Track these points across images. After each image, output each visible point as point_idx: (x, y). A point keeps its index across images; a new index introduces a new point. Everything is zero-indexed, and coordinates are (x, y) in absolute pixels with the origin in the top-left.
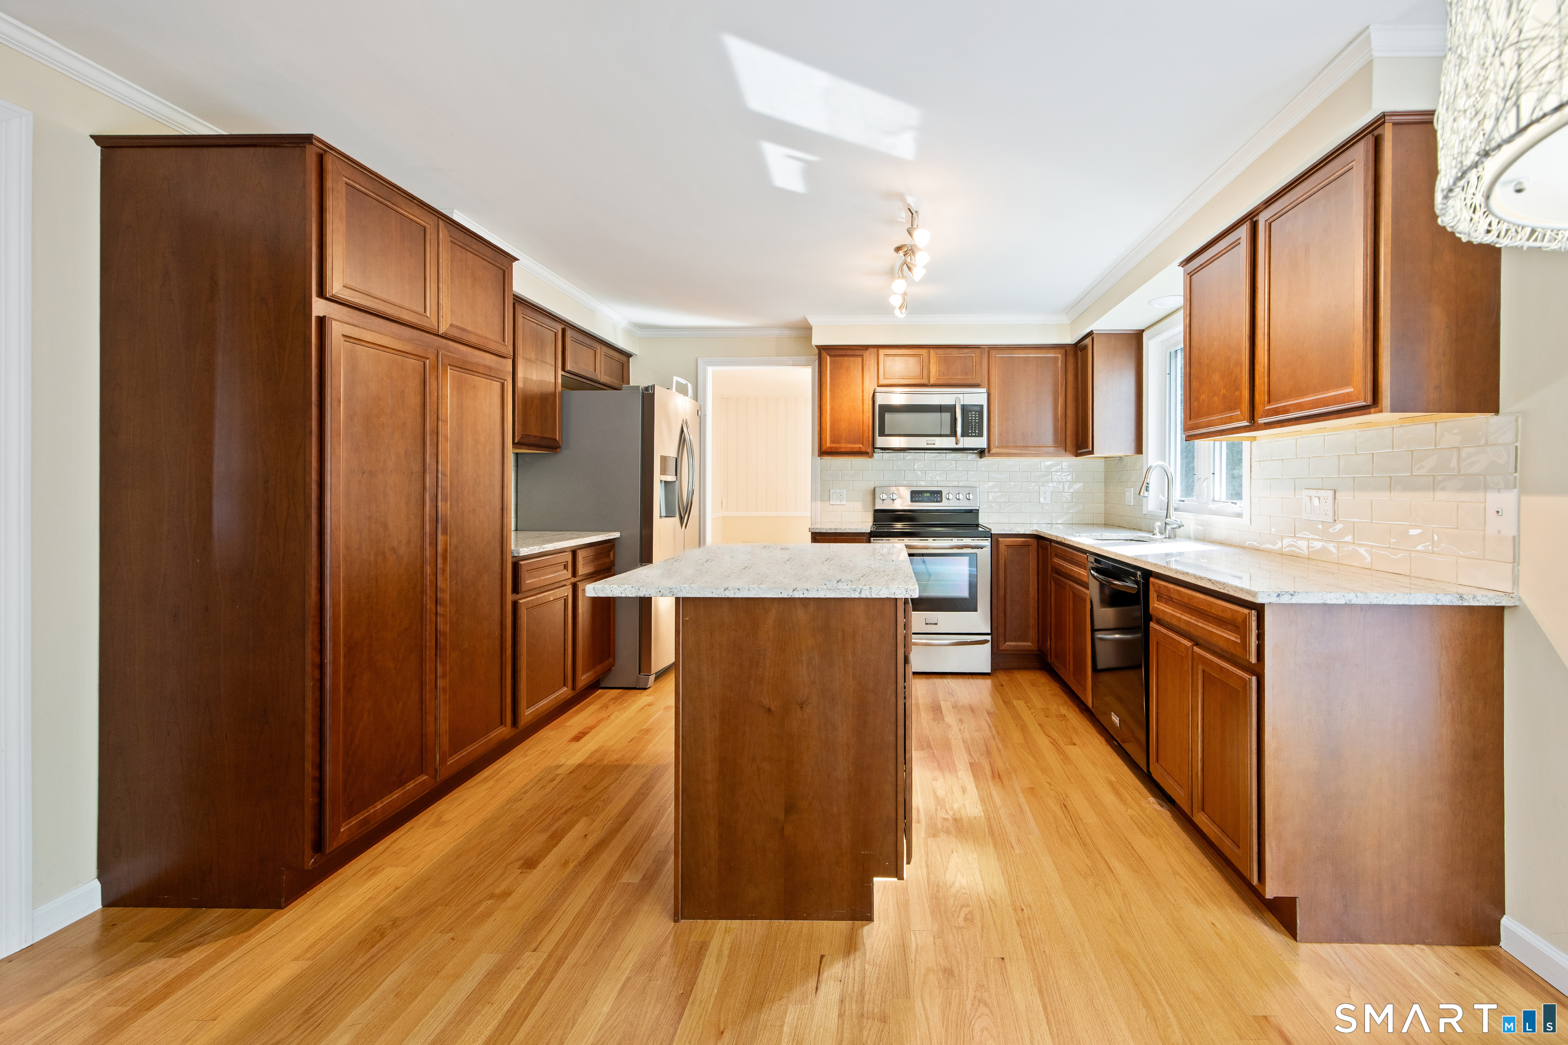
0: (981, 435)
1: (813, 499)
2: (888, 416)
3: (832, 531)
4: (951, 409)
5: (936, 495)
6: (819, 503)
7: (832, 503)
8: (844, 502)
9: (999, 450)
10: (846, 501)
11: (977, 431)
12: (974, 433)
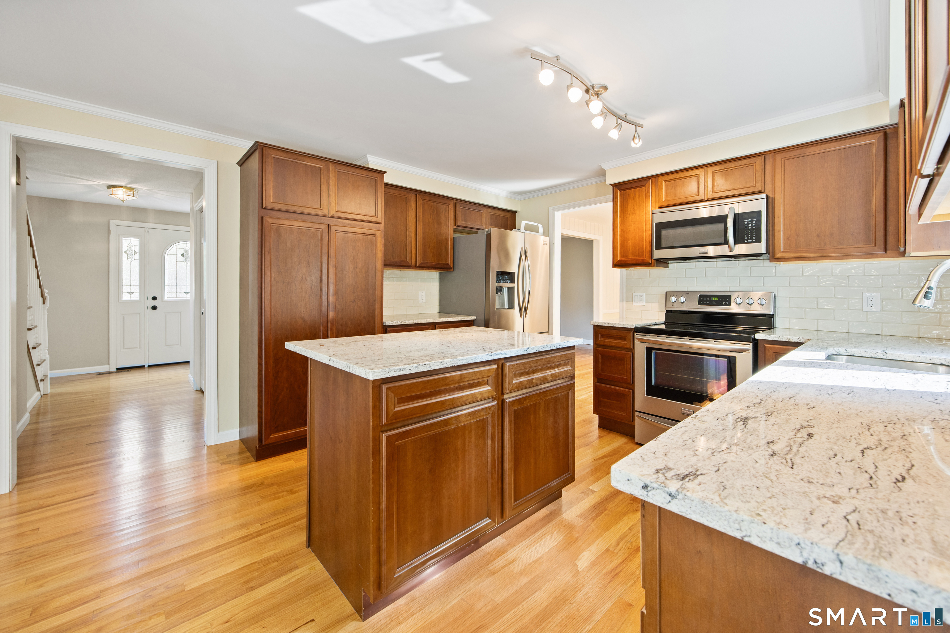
0: (759, 240)
1: (621, 300)
2: (664, 232)
3: (606, 325)
4: (722, 219)
5: (725, 300)
6: (625, 303)
7: (634, 303)
8: (644, 303)
9: (785, 255)
10: (646, 302)
11: (754, 238)
12: (750, 239)
